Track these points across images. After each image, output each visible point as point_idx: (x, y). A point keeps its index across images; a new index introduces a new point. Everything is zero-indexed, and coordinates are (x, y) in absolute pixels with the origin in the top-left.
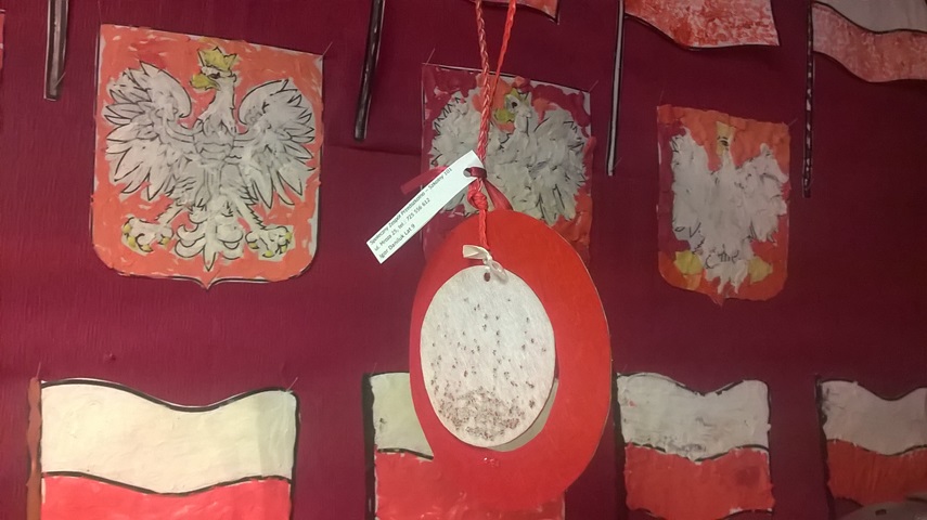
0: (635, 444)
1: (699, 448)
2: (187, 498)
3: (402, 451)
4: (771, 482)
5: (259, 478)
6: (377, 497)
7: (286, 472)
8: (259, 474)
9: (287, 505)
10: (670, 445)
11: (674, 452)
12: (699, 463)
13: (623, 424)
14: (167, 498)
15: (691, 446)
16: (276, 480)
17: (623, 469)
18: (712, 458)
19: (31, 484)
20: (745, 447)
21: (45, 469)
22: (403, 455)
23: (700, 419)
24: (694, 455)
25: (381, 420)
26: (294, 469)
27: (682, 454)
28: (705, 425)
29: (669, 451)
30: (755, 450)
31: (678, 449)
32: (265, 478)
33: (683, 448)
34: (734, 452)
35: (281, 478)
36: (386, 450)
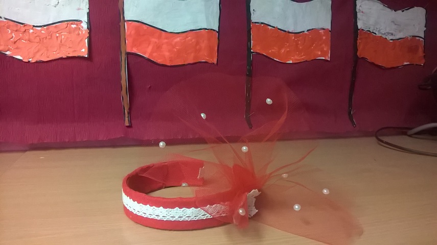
0: (363, 30)
1: (392, 34)
2: (179, 35)
3: (262, 23)
4: (424, 53)
5: (206, 29)
6: (252, 42)
7: (216, 28)
8: (206, 27)
9: (216, 41)
10: (379, 31)
11: (380, 35)
12: (392, 41)
13: (358, 20)
14: (171, 34)
15: (388, 33)
16: (212, 31)
17: (357, 40)
18: (398, 39)
19: (121, 24)
20: (413, 36)
21: (126, 19)
22: (262, 25)
23: (393, 22)
24: (389, 37)
25: (254, 10)
26: (219, 27)
27: (384, 36)
28: (395, 25)
29: (378, 34)
30: (417, 38)
31: (382, 34)
32: (208, 29)
33: (384, 34)
34: (408, 38)
35: (214, 30)
36: (255, 23)
